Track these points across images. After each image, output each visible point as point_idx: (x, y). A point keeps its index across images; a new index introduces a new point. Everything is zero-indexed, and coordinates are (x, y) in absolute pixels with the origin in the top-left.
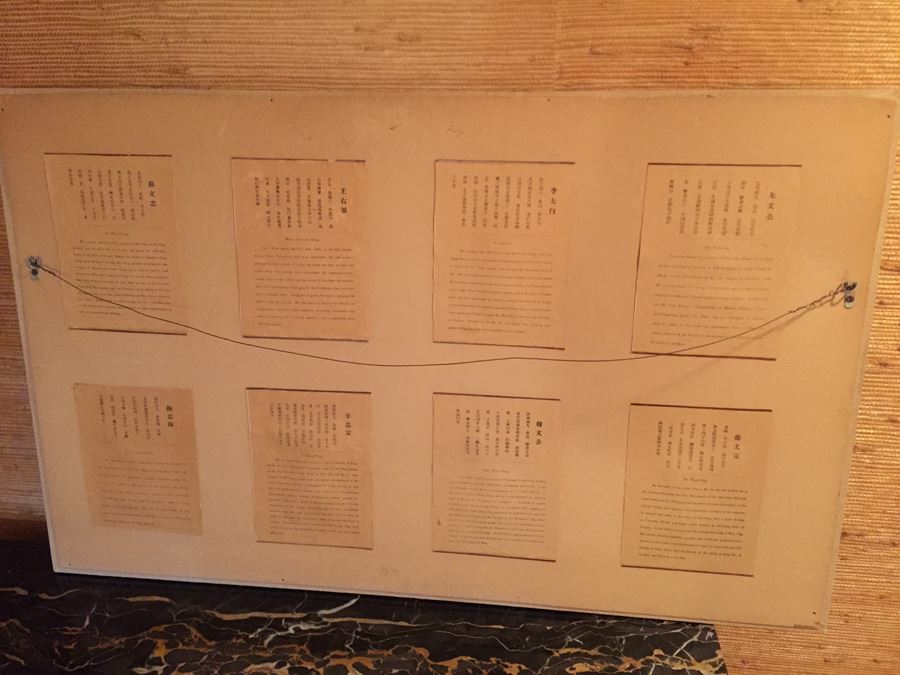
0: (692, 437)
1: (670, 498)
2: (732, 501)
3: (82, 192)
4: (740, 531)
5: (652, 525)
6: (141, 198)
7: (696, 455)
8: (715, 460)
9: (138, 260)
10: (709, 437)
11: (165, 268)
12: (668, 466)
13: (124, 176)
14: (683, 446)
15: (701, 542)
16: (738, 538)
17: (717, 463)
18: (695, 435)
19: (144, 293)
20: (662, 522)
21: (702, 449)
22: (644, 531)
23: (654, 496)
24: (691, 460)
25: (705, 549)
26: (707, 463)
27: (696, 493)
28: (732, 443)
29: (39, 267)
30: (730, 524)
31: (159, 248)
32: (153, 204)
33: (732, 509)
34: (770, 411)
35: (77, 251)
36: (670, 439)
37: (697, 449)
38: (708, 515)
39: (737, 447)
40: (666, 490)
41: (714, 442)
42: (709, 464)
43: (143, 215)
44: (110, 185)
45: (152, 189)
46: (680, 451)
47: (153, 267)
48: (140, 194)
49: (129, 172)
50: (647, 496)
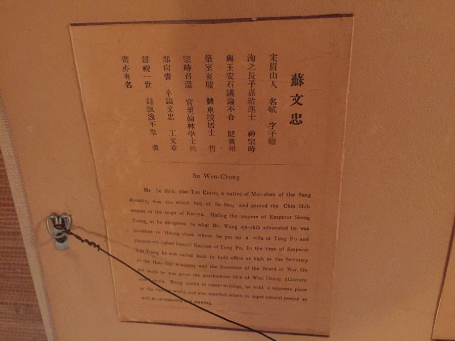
3: (150, 101)
6: (270, 110)
9: (253, 222)
11: (304, 234)
13: (241, 64)
19: (260, 274)
29: (69, 232)
31: (297, 200)
32: (296, 119)
35: (137, 206)
43: (272, 141)
44: (210, 85)
45: (297, 89)
47: (281, 234)
48: (273, 101)
49: (252, 58)
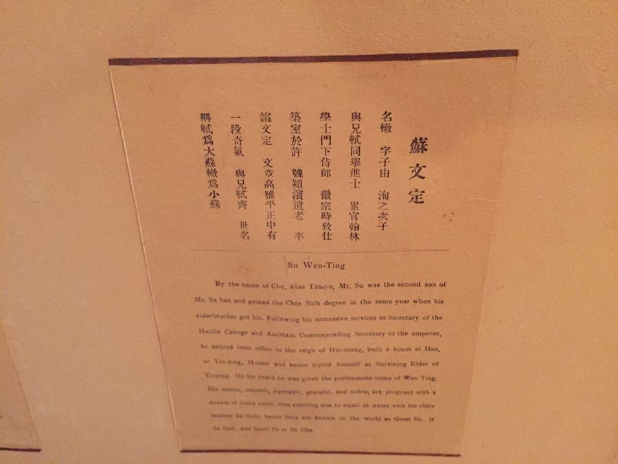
0: (296, 152)
1: (263, 311)
2: (408, 309)
4: (429, 371)
5: (231, 370)
7: (312, 202)
8: (362, 209)
10: (340, 150)
12: (244, 235)
14: (275, 179)
15: (341, 399)
16: (426, 385)
17: (368, 219)
18: (304, 146)
20: (251, 362)
21: (325, 184)
22: (214, 383)
23: (220, 309)
24: (299, 216)
25: (353, 412)
26: (341, 221)
27: (321, 296)
28: (402, 162)
30: (407, 358)
33: (411, 326)
34: (514, 53)
36: (238, 162)
37: (313, 184)
38: (354, 342)
39: (418, 172)
40: (251, 294)
41: (356, 162)
42: (348, 221)
46: (270, 194)
50: (207, 308)
